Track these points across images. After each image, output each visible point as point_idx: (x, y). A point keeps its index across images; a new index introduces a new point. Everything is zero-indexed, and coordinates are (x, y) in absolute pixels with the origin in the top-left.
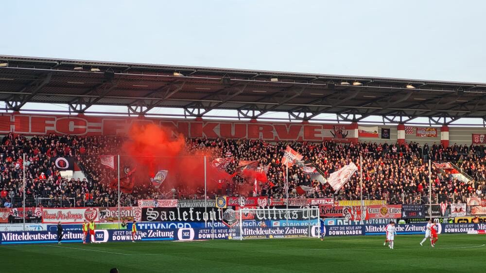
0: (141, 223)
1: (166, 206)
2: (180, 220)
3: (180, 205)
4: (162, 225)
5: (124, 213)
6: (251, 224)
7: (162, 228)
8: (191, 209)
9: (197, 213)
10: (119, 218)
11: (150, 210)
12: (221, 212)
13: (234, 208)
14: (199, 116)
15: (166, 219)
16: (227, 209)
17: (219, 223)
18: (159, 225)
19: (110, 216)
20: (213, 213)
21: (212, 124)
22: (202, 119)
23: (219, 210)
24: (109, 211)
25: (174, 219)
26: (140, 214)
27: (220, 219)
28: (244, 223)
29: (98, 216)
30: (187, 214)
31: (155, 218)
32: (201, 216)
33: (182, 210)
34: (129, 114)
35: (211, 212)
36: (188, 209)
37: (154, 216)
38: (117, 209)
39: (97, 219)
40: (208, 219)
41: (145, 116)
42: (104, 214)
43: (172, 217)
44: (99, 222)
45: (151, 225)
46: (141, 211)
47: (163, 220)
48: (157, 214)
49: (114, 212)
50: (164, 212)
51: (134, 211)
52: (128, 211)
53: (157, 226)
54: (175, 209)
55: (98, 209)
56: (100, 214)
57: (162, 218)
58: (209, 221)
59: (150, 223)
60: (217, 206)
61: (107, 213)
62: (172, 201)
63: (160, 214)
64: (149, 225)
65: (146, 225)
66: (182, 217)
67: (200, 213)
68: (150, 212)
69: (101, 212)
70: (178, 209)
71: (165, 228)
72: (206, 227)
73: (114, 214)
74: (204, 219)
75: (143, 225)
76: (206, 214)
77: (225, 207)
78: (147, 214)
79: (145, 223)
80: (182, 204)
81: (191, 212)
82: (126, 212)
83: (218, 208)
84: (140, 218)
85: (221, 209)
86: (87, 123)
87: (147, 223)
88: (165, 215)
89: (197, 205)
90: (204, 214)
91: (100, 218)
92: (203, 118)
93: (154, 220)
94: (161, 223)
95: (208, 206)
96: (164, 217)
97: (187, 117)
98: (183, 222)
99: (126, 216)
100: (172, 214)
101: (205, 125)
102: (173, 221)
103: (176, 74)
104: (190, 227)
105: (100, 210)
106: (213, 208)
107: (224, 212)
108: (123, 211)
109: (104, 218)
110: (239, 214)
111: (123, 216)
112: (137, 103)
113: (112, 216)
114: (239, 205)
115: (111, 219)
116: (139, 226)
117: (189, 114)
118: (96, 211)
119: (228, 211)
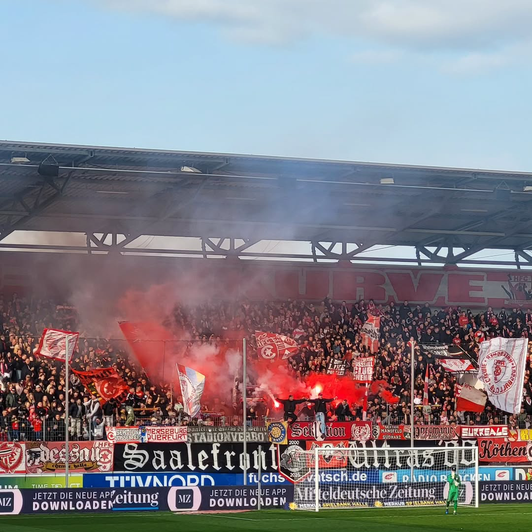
0: (113, 475)
1: (164, 441)
2: (192, 468)
3: (193, 438)
4: (156, 480)
5: (77, 454)
6: (337, 477)
7: (155, 485)
8: (214, 446)
9: (227, 454)
10: (67, 465)
11: (131, 448)
12: (276, 452)
13: (303, 444)
14: (233, 253)
15: (164, 467)
16: (288, 445)
17: (271, 475)
18: (149, 478)
19: (48, 459)
20: (260, 455)
23: (272, 448)
24: (47, 450)
25: (180, 466)
26: (110, 457)
27: (274, 467)
28: (323, 475)
29: (24, 460)
30: (206, 457)
31: (140, 465)
32: (235, 461)
33: (197, 448)
34: (89, 248)
35: (255, 452)
36: (208, 447)
37: (138, 460)
38: (63, 447)
39: (22, 467)
40: (249, 467)
41: (122, 253)
42: (37, 455)
43: (175, 463)
44: (25, 472)
45: (133, 478)
46: (112, 450)
47: (157, 468)
48: (144, 456)
50: (158, 452)
51: (98, 450)
52: (86, 449)
53: (144, 482)
54: (181, 447)
56: (28, 457)
57: (154, 464)
58: (252, 470)
59: (130, 475)
61: (42, 454)
62: (177, 429)
63: (152, 456)
64: (128, 478)
65: (122, 478)
66: (196, 463)
67: (233, 454)
68: (130, 452)
69: (30, 453)
70: (189, 446)
71: (161, 485)
72: (245, 483)
73: (57, 457)
74: (241, 467)
75: (117, 478)
76: (245, 457)
77: (285, 442)
79: (119, 475)
80: (196, 435)
81: (215, 452)
82: (82, 452)
83: (269, 444)
84: (111, 463)
85: (275, 445)
87: (125, 475)
88: (162, 459)
89: (226, 438)
90: (241, 456)
91: (29, 465)
92: (241, 257)
93: (139, 469)
94: (153, 475)
95: (250, 440)
96: (158, 462)
97: (209, 256)
98: (198, 472)
99: (82, 459)
100: (175, 456)
102: (178, 470)
103: (186, 169)
104: (213, 484)
105: (27, 448)
106: (261, 444)
107: (282, 452)
108: (74, 450)
109: (36, 463)
110: (313, 456)
111: (74, 460)
112: (105, 226)
113: (53, 460)
114: (313, 439)
115: (50, 466)
116: (109, 481)
117: (212, 250)
118: (19, 450)
119: (290, 450)
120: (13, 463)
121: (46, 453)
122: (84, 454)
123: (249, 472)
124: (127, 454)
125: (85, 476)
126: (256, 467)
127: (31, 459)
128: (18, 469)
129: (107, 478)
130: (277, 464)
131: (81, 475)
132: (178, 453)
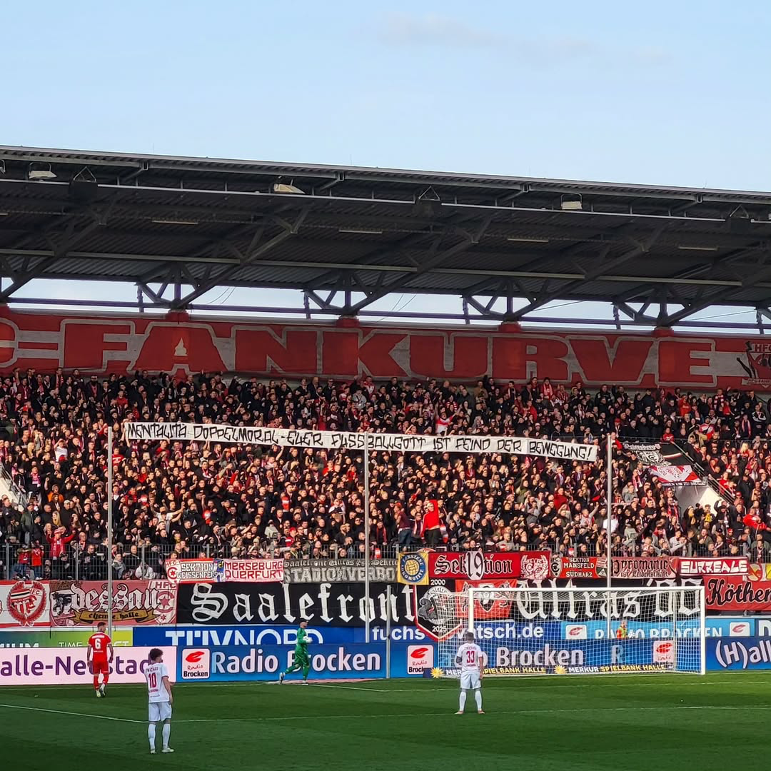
0: (176, 629)
1: (250, 580)
2: (291, 619)
3: (292, 575)
4: (238, 635)
5: (125, 599)
6: (500, 633)
7: (237, 643)
8: (323, 587)
9: (342, 598)
10: (110, 614)
12: (412, 595)
13: (451, 584)
14: (349, 311)
15: (249, 618)
16: (429, 587)
17: (405, 629)
18: (229, 634)
19: (82, 606)
20: (388, 600)
21: (386, 337)
22: (357, 322)
23: (407, 591)
24: (82, 594)
25: (273, 616)
26: (173, 603)
27: (409, 616)
28: (480, 629)
29: (47, 606)
30: (311, 603)
32: (353, 608)
33: (297, 590)
34: (141, 305)
35: (382, 596)
36: (313, 589)
38: (105, 588)
39: (44, 617)
40: (373, 617)
41: (189, 312)
42: (67, 600)
43: (267, 612)
44: (50, 624)
45: (205, 633)
46: (174, 592)
47: (239, 619)
48: (221, 602)
49: (95, 595)
50: (243, 596)
51: (154, 593)
52: (137, 592)
53: (221, 638)
54: (275, 588)
55: (46, 587)
56: (54, 602)
57: (236, 612)
58: (378, 623)
59: (201, 629)
60: (400, 580)
61: (74, 598)
62: (268, 562)
63: (232, 602)
64: (198, 634)
65: (190, 633)
66: (296, 611)
67: (350, 598)
69: (57, 597)
70: (286, 587)
71: (245, 643)
72: (367, 641)
73: (95, 602)
74: (362, 617)
75: (181, 634)
76: (367, 602)
77: (425, 581)
78: (193, 602)
79: (186, 629)
80: (295, 571)
81: (324, 596)
82: (131, 595)
83: (402, 586)
84: (174, 612)
85: (411, 587)
86: (17, 332)
87: (194, 629)
88: (247, 606)
89: (340, 577)
90: (361, 601)
91: (55, 614)
92: (361, 318)
94: (234, 629)
95: (374, 578)
96: (242, 611)
97: (314, 317)
99: (131, 606)
100: (266, 601)
101: (367, 339)
102: (270, 621)
103: (281, 188)
104: (321, 641)
105: (52, 589)
106: (390, 583)
108: (121, 593)
109: (66, 612)
110: (466, 602)
111: (121, 607)
112: (164, 273)
113: (91, 608)
114: (465, 578)
115: (85, 616)
116: (170, 639)
117: (318, 307)
118: (41, 593)
119: (433, 593)
120: (33, 611)
121: (80, 596)
122: (135, 598)
123: (372, 625)
124: (197, 599)
125: (135, 630)
127: (58, 605)
128: (39, 620)
129: (168, 634)
130: (413, 614)
131: (131, 629)
132: (270, 598)
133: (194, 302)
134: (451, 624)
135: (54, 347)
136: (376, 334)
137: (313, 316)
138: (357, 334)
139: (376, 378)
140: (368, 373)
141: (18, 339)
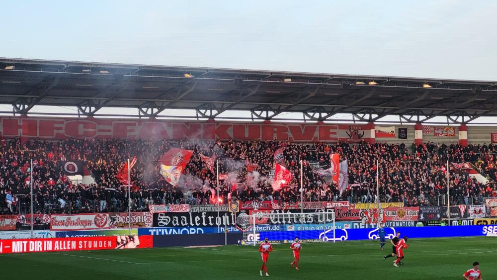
0: (153, 229)
1: (178, 211)
2: (192, 225)
3: (193, 210)
4: (174, 231)
5: (135, 219)
6: (265, 228)
7: (174, 233)
8: (203, 214)
9: (210, 217)
10: (130, 224)
11: (161, 215)
12: (234, 216)
13: (248, 213)
14: (212, 117)
15: (178, 225)
16: (240, 213)
17: (232, 228)
18: (171, 230)
19: (120, 221)
20: (226, 218)
21: (225, 125)
22: (214, 121)
23: (232, 215)
25: (186, 224)
26: (151, 220)
27: (233, 223)
28: (258, 227)
29: (108, 222)
30: (199, 219)
31: (166, 224)
32: (214, 221)
33: (194, 215)
34: (140, 116)
35: (224, 217)
36: (200, 214)
37: (165, 221)
38: (128, 215)
39: (107, 226)
40: (220, 224)
41: (156, 118)
42: (115, 219)
43: (184, 222)
44: (109, 228)
45: (163, 230)
46: (152, 216)
47: (175, 225)
48: (168, 219)
49: (124, 218)
50: (175, 217)
51: (145, 217)
52: (139, 216)
53: (168, 232)
54: (187, 214)
55: (108, 215)
57: (173, 223)
58: (222, 225)
59: (161, 229)
60: (230, 211)
61: (117, 219)
62: (184, 205)
63: (172, 219)
65: (157, 230)
66: (194, 222)
67: (213, 217)
68: (161, 217)
69: (111, 218)
70: (190, 214)
71: (177, 233)
72: (219, 232)
73: (125, 220)
74: (217, 224)
75: (155, 230)
76: (218, 219)
77: (238, 211)
78: (158, 219)
80: (194, 208)
81: (204, 216)
83: (231, 213)
84: (152, 223)
85: (234, 213)
86: (97, 126)
87: (159, 229)
88: (177, 221)
89: (209, 209)
90: (216, 218)
91: (111, 224)
92: (216, 119)
93: (166, 226)
94: (173, 228)
95: (221, 210)
96: (175, 222)
98: (195, 227)
99: (137, 221)
100: (184, 219)
101: (218, 126)
102: (185, 226)
103: (187, 75)
104: (203, 232)
105: (110, 216)
106: (226, 212)
107: (237, 216)
108: (133, 217)
109: (114, 223)
110: (253, 218)
111: (133, 222)
112: (147, 105)
113: (123, 222)
114: (252, 209)
115: (121, 225)
116: (151, 232)
117: (201, 116)
118: (106, 217)
119: (241, 215)
120: (103, 224)
121: (119, 218)
122: (138, 218)
123: (220, 226)
124: (160, 218)
125: (139, 230)
126: (224, 224)
127: (111, 221)
128: (105, 227)
129: (150, 231)
130: (234, 222)
131: (137, 229)
132: (185, 218)
133: (158, 115)
134: (247, 226)
135: (110, 131)
136: (221, 125)
137: (199, 119)
138: (215, 125)
139: (222, 140)
140: (219, 138)
141: (97, 129)
